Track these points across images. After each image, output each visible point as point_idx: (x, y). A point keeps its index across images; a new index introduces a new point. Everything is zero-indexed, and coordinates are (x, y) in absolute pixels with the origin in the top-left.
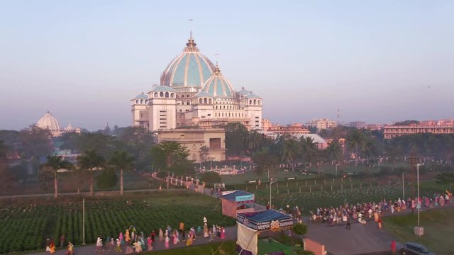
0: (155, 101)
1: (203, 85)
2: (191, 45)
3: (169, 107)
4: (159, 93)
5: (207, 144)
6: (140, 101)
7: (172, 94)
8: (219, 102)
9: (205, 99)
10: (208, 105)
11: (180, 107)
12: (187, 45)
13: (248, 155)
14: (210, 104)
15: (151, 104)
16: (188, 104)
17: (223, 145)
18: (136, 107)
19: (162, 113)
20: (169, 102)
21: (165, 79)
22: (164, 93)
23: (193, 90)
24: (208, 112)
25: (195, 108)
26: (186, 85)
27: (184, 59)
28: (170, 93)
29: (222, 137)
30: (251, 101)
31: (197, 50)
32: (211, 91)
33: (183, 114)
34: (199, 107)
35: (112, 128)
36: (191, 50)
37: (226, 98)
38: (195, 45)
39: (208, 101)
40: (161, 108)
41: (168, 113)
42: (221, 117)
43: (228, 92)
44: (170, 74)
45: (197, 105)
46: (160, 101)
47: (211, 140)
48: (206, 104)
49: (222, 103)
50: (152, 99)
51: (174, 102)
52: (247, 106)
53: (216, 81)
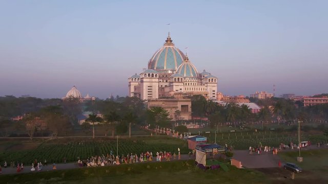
0: (144, 80)
1: (177, 68)
2: (169, 41)
3: (154, 84)
4: (147, 74)
5: (180, 109)
6: (134, 79)
7: (156, 75)
8: (187, 81)
9: (178, 79)
10: (180, 82)
11: (161, 84)
12: (166, 41)
13: (206, 116)
14: (182, 82)
15: (142, 82)
16: (166, 81)
17: (190, 110)
18: (132, 83)
19: (149, 88)
20: (154, 80)
21: (151, 64)
22: (151, 74)
23: (170, 72)
24: (180, 87)
25: (171, 84)
26: (165, 68)
27: (164, 51)
28: (155, 74)
29: (190, 104)
30: (209, 80)
31: (173, 45)
32: (182, 73)
33: (163, 88)
34: (174, 84)
35: (115, 97)
36: (169, 45)
37: (192, 78)
38: (171, 41)
39: (180, 80)
40: (149, 84)
41: (153, 88)
42: (189, 91)
43: (194, 73)
44: (154, 61)
45: (173, 82)
46: (148, 80)
47: (182, 106)
48: (179, 82)
49: (190, 81)
50: (143, 78)
51: (157, 80)
52: (207, 83)
53: (186, 66)
